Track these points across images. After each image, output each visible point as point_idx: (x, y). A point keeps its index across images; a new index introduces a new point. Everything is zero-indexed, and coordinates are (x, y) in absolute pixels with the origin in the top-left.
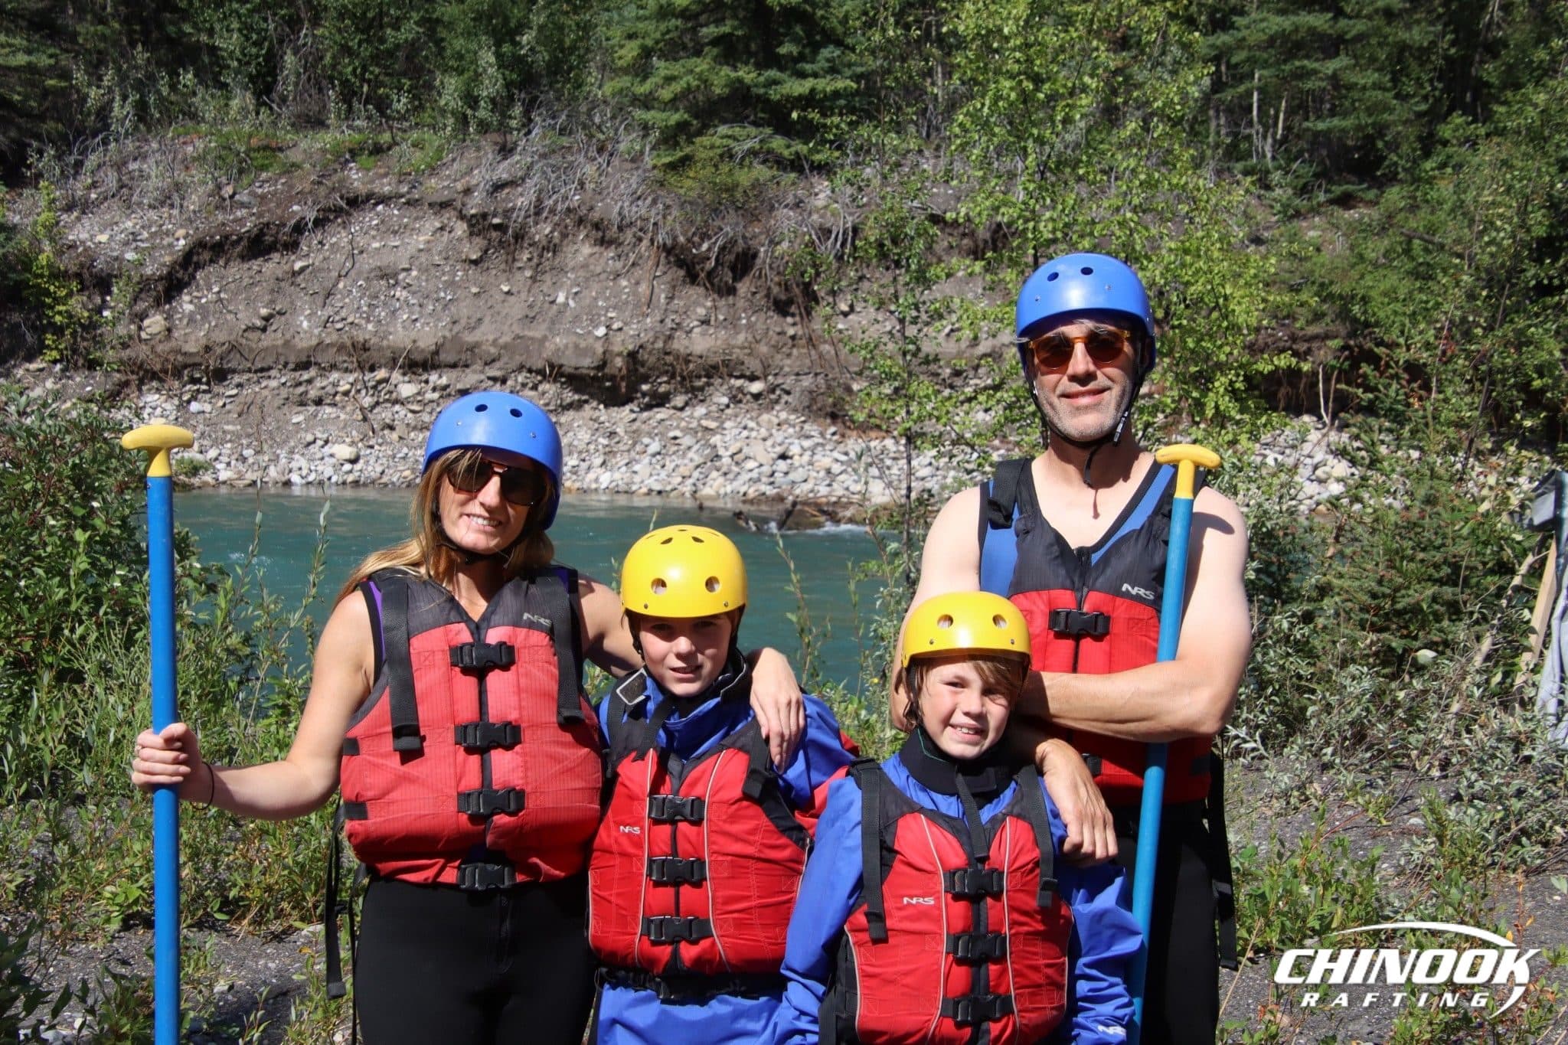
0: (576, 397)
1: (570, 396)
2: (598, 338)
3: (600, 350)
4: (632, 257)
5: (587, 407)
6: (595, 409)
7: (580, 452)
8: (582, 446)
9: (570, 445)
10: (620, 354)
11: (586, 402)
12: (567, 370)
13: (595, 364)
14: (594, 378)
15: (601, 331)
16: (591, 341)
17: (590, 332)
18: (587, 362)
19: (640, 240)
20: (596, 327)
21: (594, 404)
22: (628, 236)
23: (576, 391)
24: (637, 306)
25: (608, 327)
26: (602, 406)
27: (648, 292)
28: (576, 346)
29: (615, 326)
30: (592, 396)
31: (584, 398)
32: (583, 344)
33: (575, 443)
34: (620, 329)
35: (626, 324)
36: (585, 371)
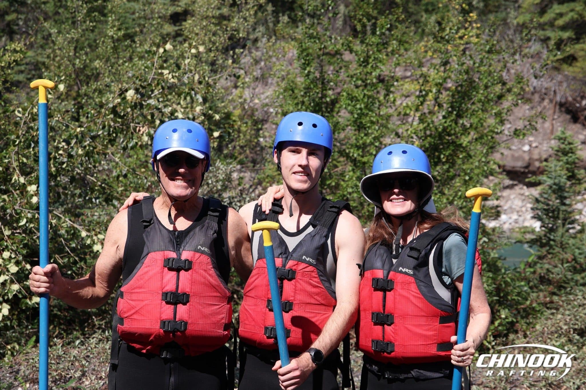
0: (511, 182)
1: (508, 182)
2: (524, 152)
3: (527, 157)
4: (539, 109)
5: (517, 188)
6: (521, 189)
7: (518, 212)
8: (518, 209)
9: (511, 208)
10: (537, 160)
11: (516, 185)
12: (508, 168)
13: (525, 165)
14: (523, 173)
15: (526, 148)
16: (520, 153)
17: (520, 149)
18: (519, 165)
19: (543, 99)
20: (524, 145)
21: (521, 186)
22: (536, 97)
23: (511, 179)
24: (545, 135)
25: (530, 146)
26: (525, 187)
27: (551, 128)
28: (513, 156)
29: (534, 145)
30: (520, 182)
31: (515, 183)
32: (516, 155)
33: (514, 207)
34: (536, 147)
35: (540, 144)
36: (518, 169)
